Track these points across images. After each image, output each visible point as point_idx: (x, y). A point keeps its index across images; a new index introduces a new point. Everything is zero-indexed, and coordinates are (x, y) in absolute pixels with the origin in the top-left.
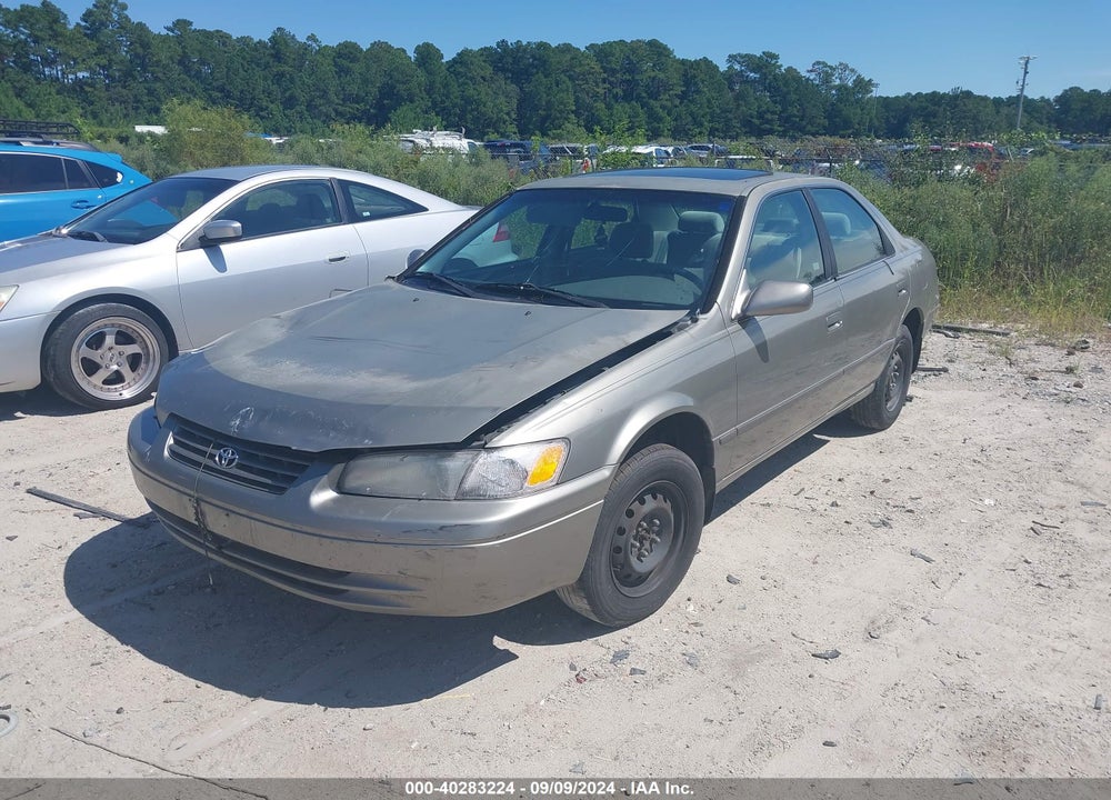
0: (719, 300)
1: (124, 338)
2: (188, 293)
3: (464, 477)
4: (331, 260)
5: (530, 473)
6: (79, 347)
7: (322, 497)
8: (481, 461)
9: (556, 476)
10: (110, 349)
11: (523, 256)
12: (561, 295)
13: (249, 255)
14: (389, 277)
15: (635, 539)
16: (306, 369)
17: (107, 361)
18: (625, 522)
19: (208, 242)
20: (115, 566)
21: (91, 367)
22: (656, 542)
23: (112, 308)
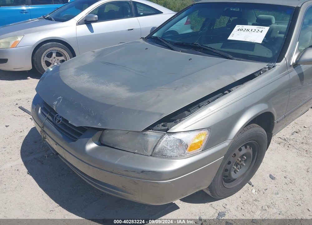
0: (286, 56)
1: (59, 54)
2: (81, 40)
3: (156, 146)
4: (128, 30)
5: (189, 146)
6: (44, 57)
7: (91, 146)
8: (165, 139)
9: (202, 147)
10: (54, 58)
11: (195, 30)
12: (211, 49)
13: (100, 27)
14: (142, 38)
15: (234, 165)
16: (90, 79)
17: (53, 62)
18: (232, 159)
19: (87, 22)
20: (36, 142)
21: (48, 64)
22: (243, 165)
23: (55, 44)
